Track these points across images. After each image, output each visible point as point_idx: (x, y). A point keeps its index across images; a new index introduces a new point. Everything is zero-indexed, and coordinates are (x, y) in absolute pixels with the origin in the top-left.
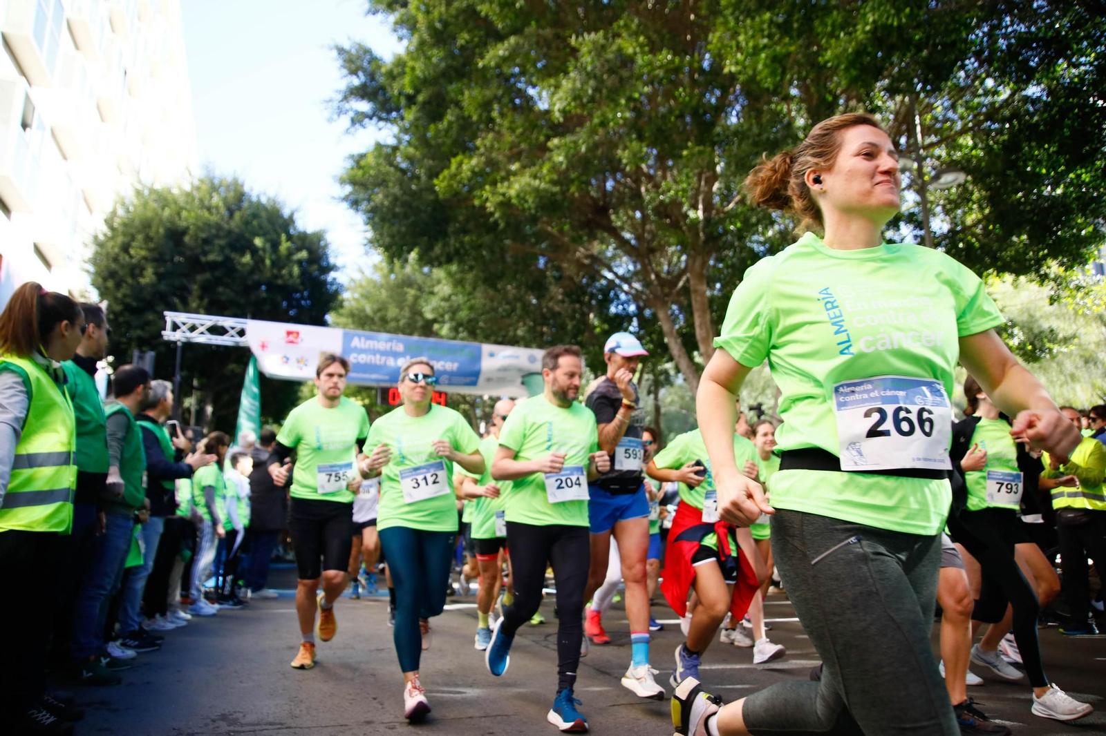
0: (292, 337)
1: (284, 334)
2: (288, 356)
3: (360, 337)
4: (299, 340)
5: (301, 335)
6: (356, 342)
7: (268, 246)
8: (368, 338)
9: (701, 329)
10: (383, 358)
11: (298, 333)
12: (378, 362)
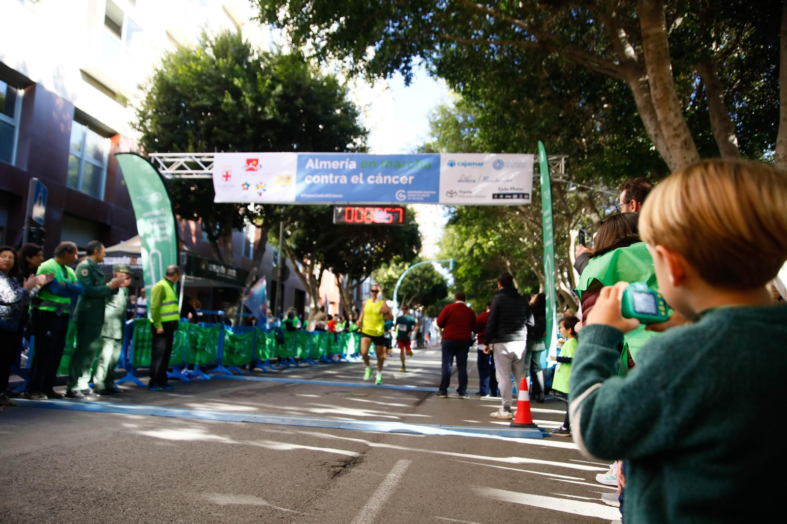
0: (252, 165)
1: (245, 163)
2: (248, 183)
3: (314, 159)
4: (258, 166)
5: (260, 162)
6: (310, 164)
7: (248, 85)
8: (321, 159)
9: (655, 88)
10: (337, 177)
11: (257, 160)
12: (331, 182)
